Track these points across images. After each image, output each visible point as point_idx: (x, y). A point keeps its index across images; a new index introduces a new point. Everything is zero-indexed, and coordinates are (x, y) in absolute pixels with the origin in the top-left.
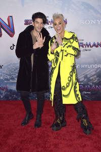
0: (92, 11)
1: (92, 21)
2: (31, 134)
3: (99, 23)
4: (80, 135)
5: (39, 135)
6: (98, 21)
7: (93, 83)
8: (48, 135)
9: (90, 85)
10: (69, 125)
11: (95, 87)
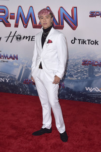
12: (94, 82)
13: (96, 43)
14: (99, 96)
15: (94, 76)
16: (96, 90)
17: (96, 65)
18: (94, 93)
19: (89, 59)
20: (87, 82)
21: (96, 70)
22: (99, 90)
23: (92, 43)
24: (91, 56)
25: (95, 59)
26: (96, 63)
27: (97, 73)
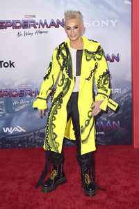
0: (102, 7)
1: (103, 22)
2: (10, 203)
3: (114, 25)
4: (89, 200)
5: (24, 204)
6: (112, 21)
7: (108, 118)
8: (38, 204)
9: (103, 121)
10: (72, 186)
11: (112, 123)
12: (14, 119)
13: (11, 64)
14: (23, 138)
15: (13, 112)
16: (18, 130)
17: (14, 96)
18: (15, 134)
19: (4, 89)
20: (4, 121)
21: (15, 103)
22: (22, 130)
23: (6, 65)
24: (7, 84)
25: (13, 88)
26: (14, 93)
27: (16, 106)
